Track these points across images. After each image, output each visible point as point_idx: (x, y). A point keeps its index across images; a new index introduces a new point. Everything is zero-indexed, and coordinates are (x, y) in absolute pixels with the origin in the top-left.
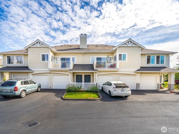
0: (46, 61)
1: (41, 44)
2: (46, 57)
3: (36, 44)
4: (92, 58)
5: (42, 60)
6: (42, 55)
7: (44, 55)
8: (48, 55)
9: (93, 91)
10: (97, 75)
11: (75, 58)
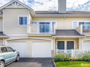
0: (24, 25)
1: (18, 4)
2: (24, 20)
3: (12, 4)
4: (74, 22)
5: (20, 24)
6: (20, 17)
7: (22, 18)
8: (26, 18)
9: (87, 60)
10: (83, 40)
11: (55, 23)
